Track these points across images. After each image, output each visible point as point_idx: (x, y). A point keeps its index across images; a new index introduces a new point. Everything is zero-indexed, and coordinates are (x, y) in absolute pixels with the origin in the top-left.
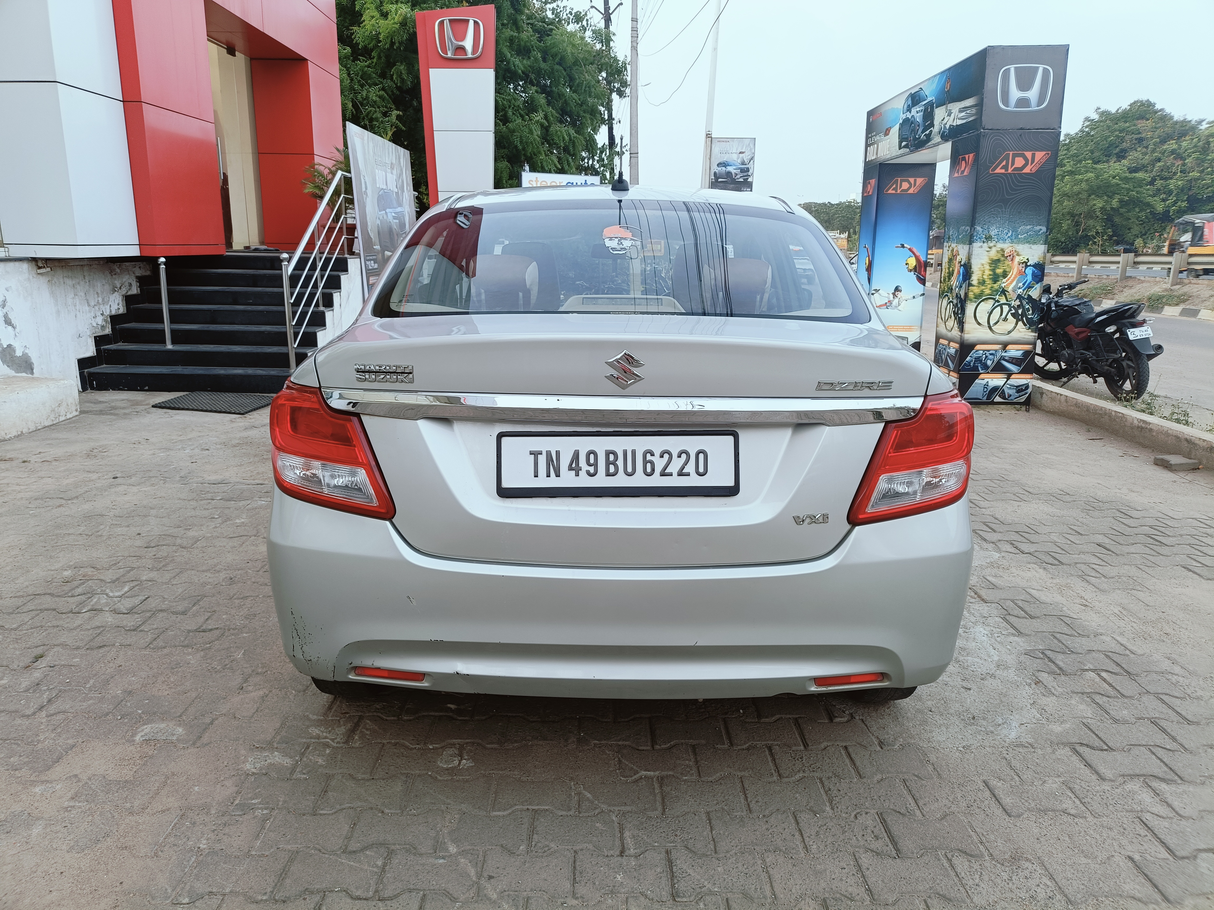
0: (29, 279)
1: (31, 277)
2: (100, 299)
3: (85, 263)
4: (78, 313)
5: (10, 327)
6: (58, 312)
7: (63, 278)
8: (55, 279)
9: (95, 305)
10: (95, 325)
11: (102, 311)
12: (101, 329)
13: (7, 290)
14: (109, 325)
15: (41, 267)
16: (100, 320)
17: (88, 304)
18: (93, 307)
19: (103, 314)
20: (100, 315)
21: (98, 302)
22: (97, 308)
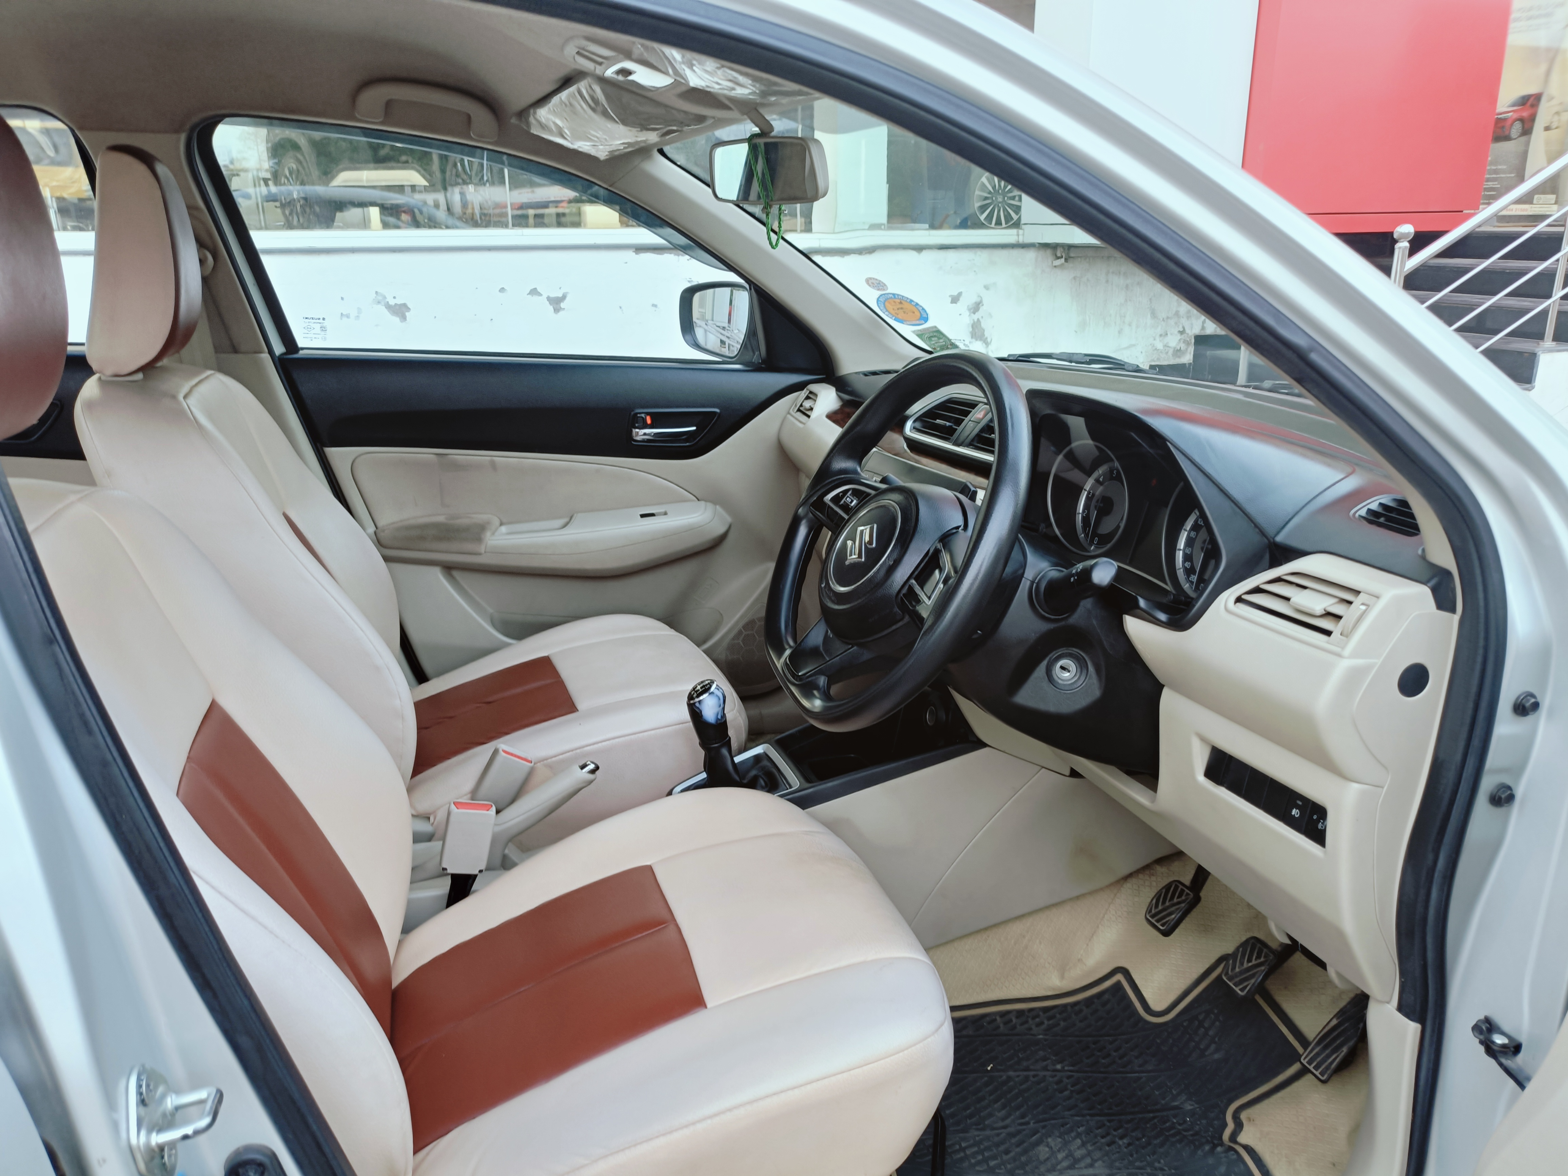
0: (1033, 274)
9: (1168, 318)
10: (1160, 346)
11: (1184, 328)
12: (1173, 355)
13: (987, 287)
14: (1191, 349)
15: (1058, 258)
16: (1174, 341)
17: (1154, 315)
18: (1163, 320)
19: (1182, 332)
20: (1176, 332)
21: (1177, 314)
22: (1172, 322)
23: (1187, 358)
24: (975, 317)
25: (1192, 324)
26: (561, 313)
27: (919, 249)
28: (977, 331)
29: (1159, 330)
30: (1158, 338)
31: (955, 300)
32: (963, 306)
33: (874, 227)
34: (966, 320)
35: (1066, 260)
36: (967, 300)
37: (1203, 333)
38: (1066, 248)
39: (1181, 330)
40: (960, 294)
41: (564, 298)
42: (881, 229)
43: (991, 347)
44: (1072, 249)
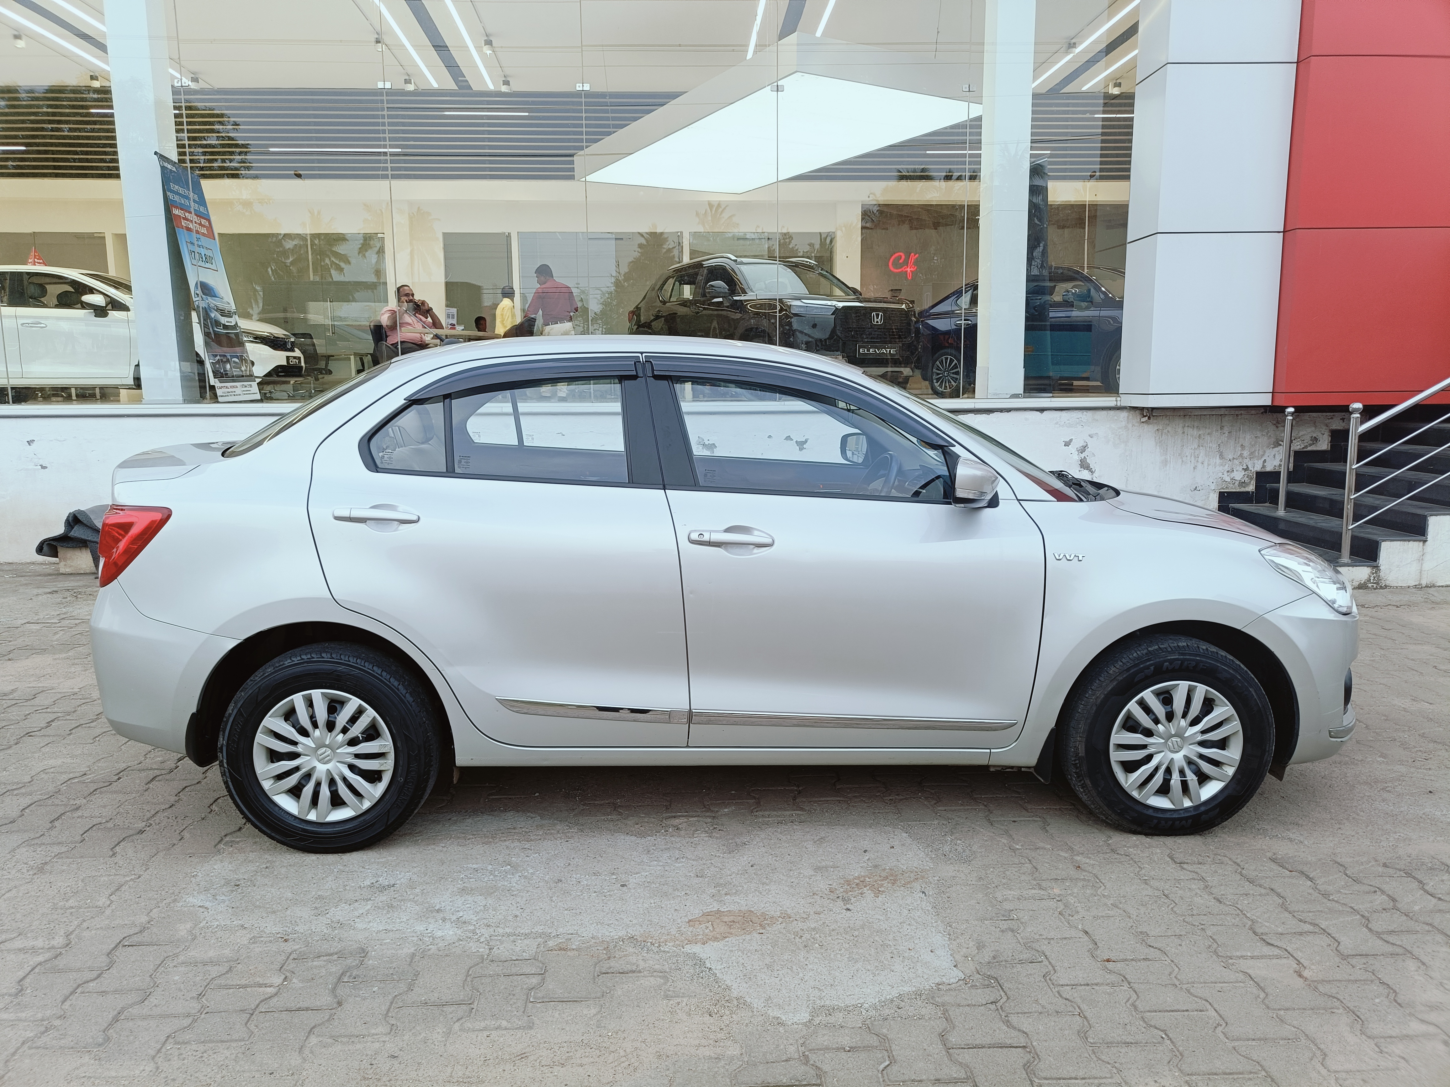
0: (1126, 427)
1: (1130, 425)
2: (1246, 453)
3: (1222, 412)
4: (1199, 465)
5: (1087, 471)
6: (1165, 463)
7: (1183, 427)
8: (1169, 428)
9: (1234, 459)
10: (1228, 479)
11: (1247, 466)
12: (1239, 486)
13: (1091, 436)
14: (1253, 482)
15: (1145, 416)
16: (1239, 475)
17: (1221, 456)
18: (1230, 460)
19: (1246, 469)
20: (1241, 469)
21: (1241, 455)
22: (1236, 462)
23: (1251, 488)
24: (1082, 456)
25: (1254, 463)
26: (804, 450)
27: (1042, 410)
28: (1084, 465)
29: (1227, 468)
30: (1225, 473)
31: (1067, 444)
32: (1073, 448)
33: (1015, 396)
34: (1076, 457)
35: (1149, 418)
36: (1077, 443)
37: (1263, 470)
38: (1150, 410)
39: (1245, 467)
40: (1071, 440)
41: (806, 441)
42: (1020, 398)
43: (1095, 475)
44: (1154, 410)
